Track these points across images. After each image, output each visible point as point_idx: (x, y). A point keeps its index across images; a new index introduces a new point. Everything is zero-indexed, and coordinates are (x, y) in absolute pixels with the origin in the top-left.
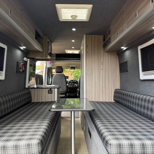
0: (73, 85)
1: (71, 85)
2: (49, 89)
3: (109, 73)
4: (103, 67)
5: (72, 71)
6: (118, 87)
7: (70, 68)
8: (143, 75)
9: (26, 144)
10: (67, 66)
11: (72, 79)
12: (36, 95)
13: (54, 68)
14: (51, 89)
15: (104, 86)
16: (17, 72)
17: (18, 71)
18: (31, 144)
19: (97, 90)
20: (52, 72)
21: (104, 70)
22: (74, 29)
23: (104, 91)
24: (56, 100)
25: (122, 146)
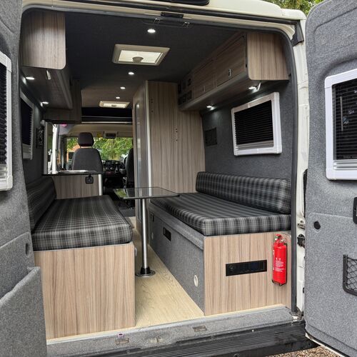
0: (111, 170)
2: (88, 176)
3: (188, 146)
4: (178, 137)
6: (202, 169)
8: (238, 149)
9: (117, 228)
10: (99, 133)
13: (76, 137)
14: (90, 176)
18: (122, 227)
21: (180, 142)
24: (100, 194)
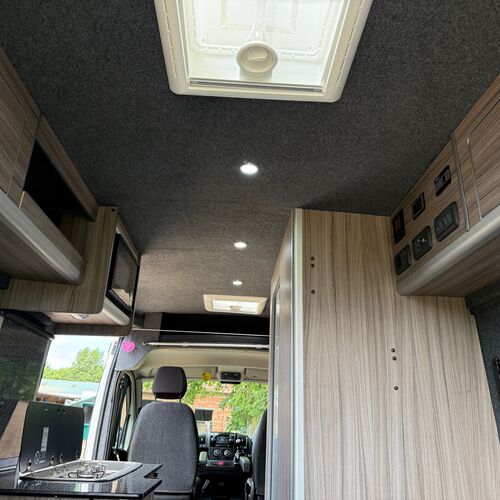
1: (217, 457)
4: (401, 375)
5: (226, 391)
7: (218, 376)
10: (208, 370)
11: (225, 430)
13: (150, 377)
20: (138, 393)
21: (408, 396)
22: (249, 169)
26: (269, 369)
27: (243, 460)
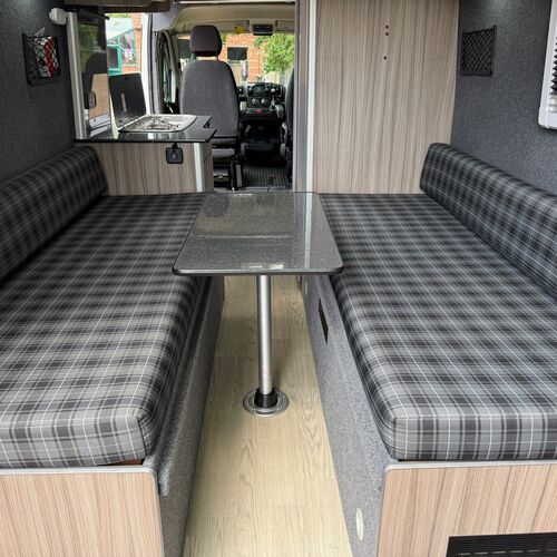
0: (264, 106)
1: (256, 106)
2: (170, 145)
3: (412, 74)
4: (390, 48)
6: (444, 136)
8: (552, 109)
9: (95, 425)
12: (121, 169)
13: (184, 32)
15: (387, 129)
16: (29, 83)
17: (32, 79)
18: (114, 423)
19: (358, 150)
20: (175, 49)
23: (386, 151)
24: (200, 189)
25: (438, 429)
26: (296, 20)
27: (278, 108)
